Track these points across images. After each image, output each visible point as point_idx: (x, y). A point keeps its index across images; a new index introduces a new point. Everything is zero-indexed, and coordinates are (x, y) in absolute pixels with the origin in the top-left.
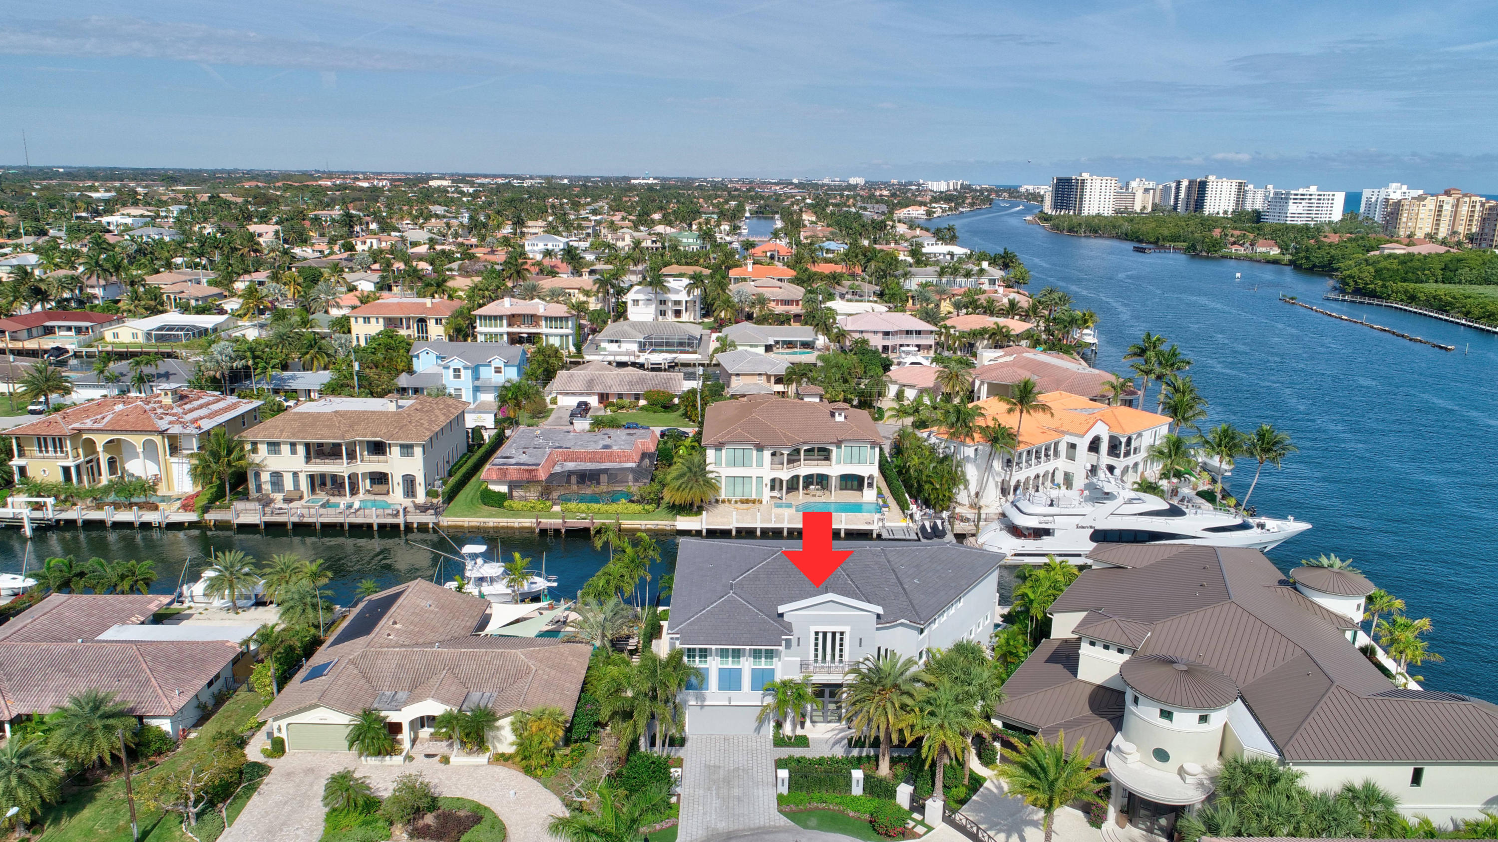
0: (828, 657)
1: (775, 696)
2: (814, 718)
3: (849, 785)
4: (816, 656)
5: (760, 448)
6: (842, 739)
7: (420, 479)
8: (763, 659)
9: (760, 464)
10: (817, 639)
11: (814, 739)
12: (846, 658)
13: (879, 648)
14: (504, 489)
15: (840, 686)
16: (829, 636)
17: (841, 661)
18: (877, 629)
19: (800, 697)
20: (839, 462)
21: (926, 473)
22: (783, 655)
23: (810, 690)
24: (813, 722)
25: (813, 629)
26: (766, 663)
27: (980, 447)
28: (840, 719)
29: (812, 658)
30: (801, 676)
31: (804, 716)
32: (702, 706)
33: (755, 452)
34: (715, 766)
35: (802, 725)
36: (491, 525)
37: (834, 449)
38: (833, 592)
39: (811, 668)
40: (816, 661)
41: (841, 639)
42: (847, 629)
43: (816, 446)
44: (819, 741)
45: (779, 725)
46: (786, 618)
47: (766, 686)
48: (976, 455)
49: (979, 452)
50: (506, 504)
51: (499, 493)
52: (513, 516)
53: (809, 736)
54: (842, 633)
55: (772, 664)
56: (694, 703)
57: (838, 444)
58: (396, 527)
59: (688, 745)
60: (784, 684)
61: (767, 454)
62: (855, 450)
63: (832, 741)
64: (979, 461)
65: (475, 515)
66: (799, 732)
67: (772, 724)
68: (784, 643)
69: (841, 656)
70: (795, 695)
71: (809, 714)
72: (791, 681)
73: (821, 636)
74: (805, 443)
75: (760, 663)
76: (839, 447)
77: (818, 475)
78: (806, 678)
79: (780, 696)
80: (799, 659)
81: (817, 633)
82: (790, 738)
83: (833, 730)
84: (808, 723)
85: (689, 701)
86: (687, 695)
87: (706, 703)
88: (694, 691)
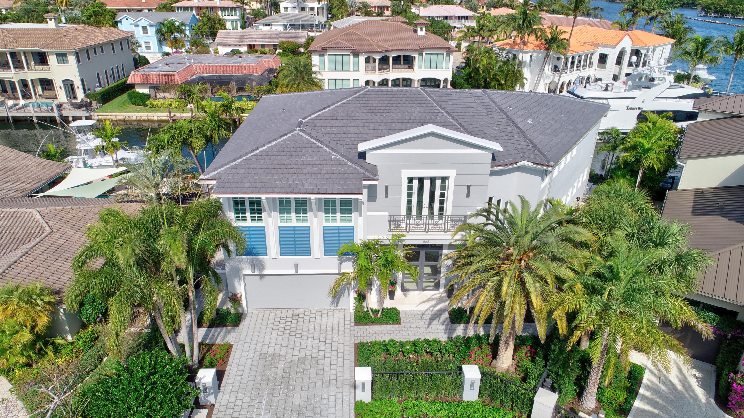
0: (425, 211)
1: (355, 262)
2: (407, 285)
3: (460, 387)
4: (409, 209)
5: (356, 54)
6: (442, 311)
7: (78, 83)
8: (338, 215)
9: (356, 68)
10: (410, 188)
11: (406, 312)
12: (449, 210)
13: (490, 199)
14: (146, 91)
15: (440, 247)
16: (427, 184)
17: (441, 216)
18: (492, 174)
19: (388, 263)
20: (420, 68)
21: (492, 72)
22: (364, 207)
23: (400, 253)
24: (404, 290)
25: (406, 174)
26: (342, 219)
27: (535, 54)
28: (437, 287)
29: (404, 211)
30: (390, 236)
31: (393, 284)
32: (262, 276)
33: (352, 58)
34: (273, 356)
35: (392, 295)
36: (134, 118)
37: (416, 56)
38: (434, 123)
39: (403, 225)
40: (409, 216)
41: (443, 188)
42: (451, 173)
43: (402, 53)
44: (413, 315)
45: (361, 297)
46: (369, 159)
47: (343, 250)
48: (531, 61)
49: (534, 59)
50: (148, 102)
51: (143, 94)
52: (153, 112)
53: (400, 308)
54: (444, 180)
55: (350, 220)
56: (249, 272)
57: (420, 51)
58: (52, 120)
59: (244, 324)
60: (367, 246)
61: (362, 59)
62: (434, 57)
63: (429, 315)
64: (533, 66)
65: (122, 111)
66: (388, 304)
67: (353, 295)
68: (365, 191)
69: (441, 209)
70: (382, 261)
71: (399, 281)
72: (376, 242)
73: (416, 183)
74: (392, 51)
75: (335, 220)
76: (421, 55)
77: (404, 79)
78: (397, 238)
79: (361, 261)
80: (387, 214)
81: (411, 180)
82: (375, 312)
83: (429, 300)
84: (398, 292)
85: (242, 269)
86: (239, 262)
87: (265, 272)
88: (248, 257)
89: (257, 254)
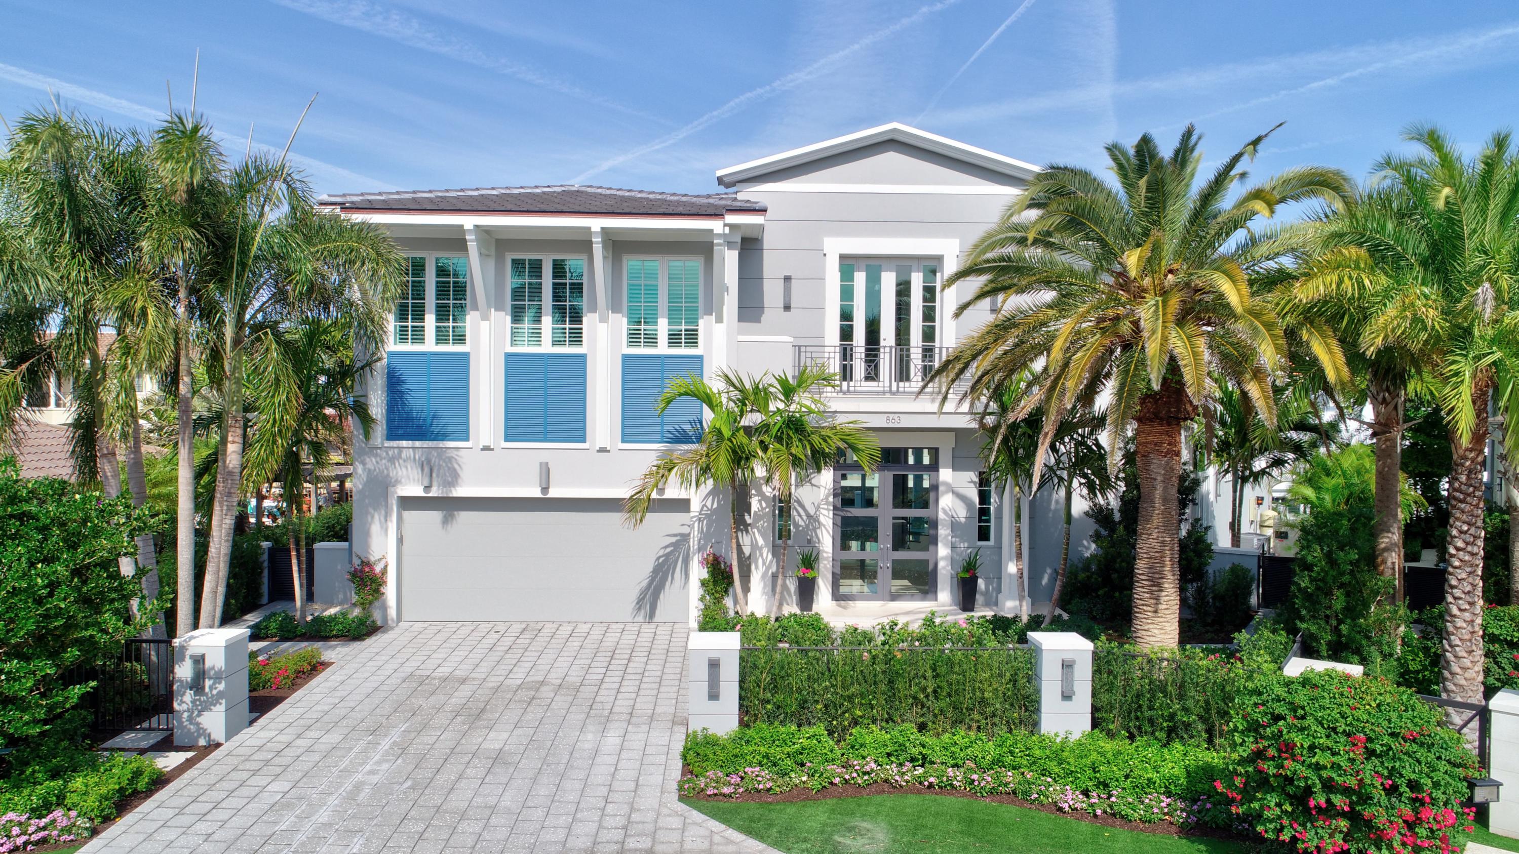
4: (846, 354)
8: (663, 324)
16: (888, 274)
25: (836, 239)
26: (673, 338)
31: (809, 563)
32: (449, 503)
34: (444, 679)
41: (930, 294)
45: (720, 580)
47: (673, 425)
55: (693, 339)
59: (382, 638)
67: (698, 573)
73: (860, 279)
75: (653, 340)
81: (848, 264)
85: (397, 482)
86: (392, 460)
87: (460, 492)
88: (418, 444)
89: (444, 437)
